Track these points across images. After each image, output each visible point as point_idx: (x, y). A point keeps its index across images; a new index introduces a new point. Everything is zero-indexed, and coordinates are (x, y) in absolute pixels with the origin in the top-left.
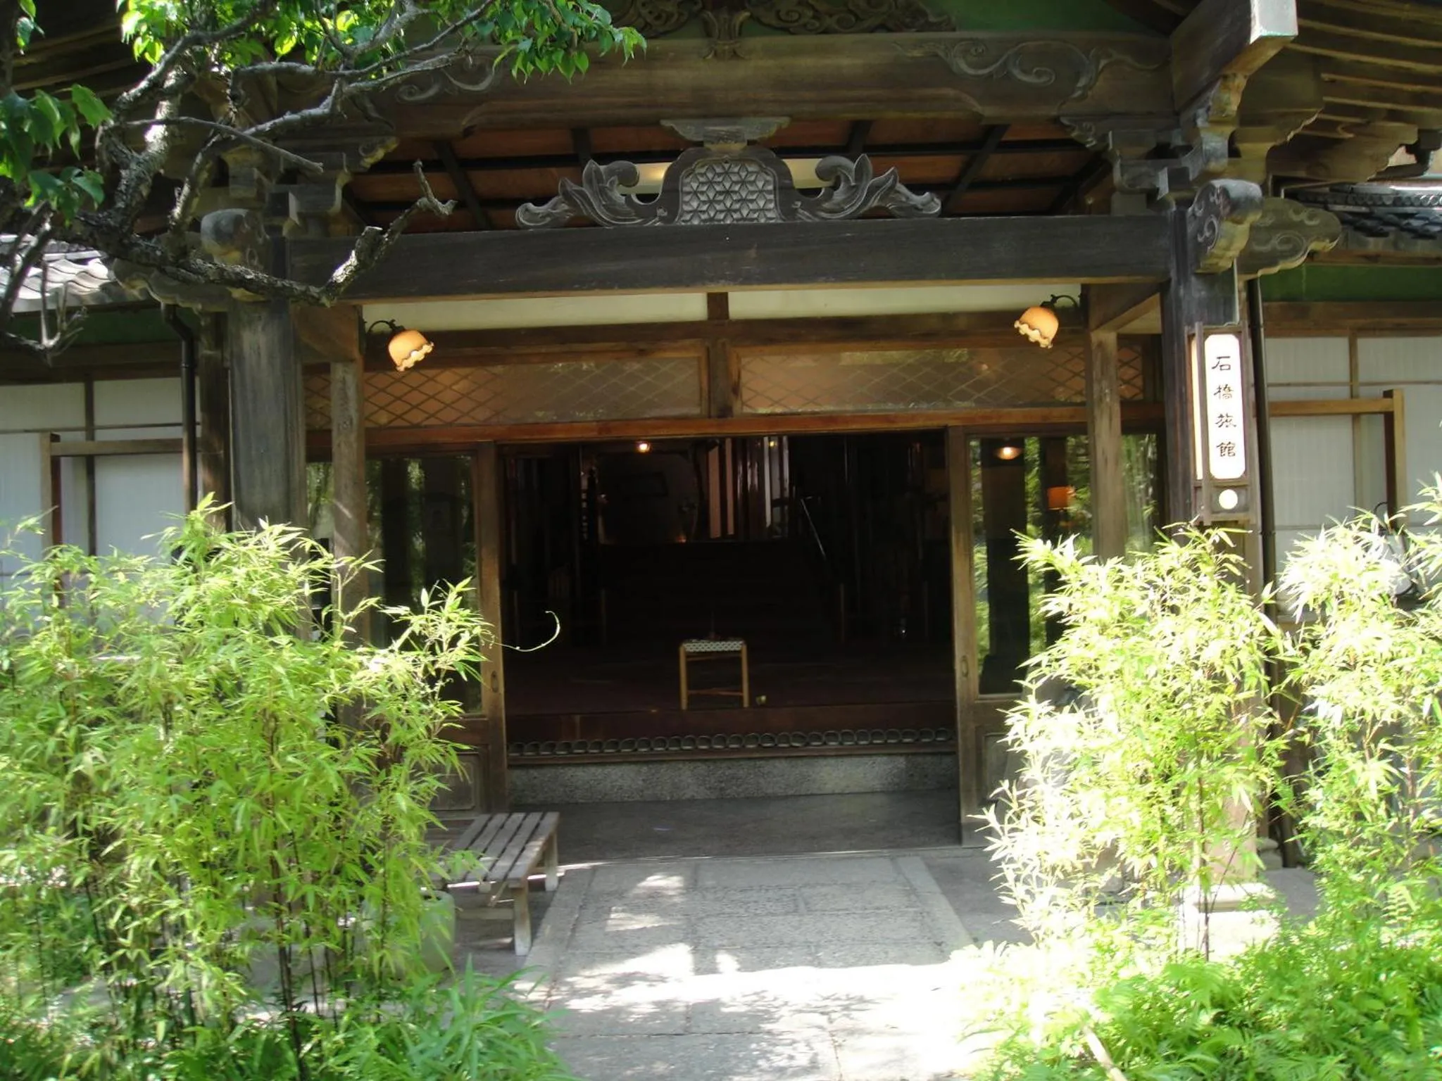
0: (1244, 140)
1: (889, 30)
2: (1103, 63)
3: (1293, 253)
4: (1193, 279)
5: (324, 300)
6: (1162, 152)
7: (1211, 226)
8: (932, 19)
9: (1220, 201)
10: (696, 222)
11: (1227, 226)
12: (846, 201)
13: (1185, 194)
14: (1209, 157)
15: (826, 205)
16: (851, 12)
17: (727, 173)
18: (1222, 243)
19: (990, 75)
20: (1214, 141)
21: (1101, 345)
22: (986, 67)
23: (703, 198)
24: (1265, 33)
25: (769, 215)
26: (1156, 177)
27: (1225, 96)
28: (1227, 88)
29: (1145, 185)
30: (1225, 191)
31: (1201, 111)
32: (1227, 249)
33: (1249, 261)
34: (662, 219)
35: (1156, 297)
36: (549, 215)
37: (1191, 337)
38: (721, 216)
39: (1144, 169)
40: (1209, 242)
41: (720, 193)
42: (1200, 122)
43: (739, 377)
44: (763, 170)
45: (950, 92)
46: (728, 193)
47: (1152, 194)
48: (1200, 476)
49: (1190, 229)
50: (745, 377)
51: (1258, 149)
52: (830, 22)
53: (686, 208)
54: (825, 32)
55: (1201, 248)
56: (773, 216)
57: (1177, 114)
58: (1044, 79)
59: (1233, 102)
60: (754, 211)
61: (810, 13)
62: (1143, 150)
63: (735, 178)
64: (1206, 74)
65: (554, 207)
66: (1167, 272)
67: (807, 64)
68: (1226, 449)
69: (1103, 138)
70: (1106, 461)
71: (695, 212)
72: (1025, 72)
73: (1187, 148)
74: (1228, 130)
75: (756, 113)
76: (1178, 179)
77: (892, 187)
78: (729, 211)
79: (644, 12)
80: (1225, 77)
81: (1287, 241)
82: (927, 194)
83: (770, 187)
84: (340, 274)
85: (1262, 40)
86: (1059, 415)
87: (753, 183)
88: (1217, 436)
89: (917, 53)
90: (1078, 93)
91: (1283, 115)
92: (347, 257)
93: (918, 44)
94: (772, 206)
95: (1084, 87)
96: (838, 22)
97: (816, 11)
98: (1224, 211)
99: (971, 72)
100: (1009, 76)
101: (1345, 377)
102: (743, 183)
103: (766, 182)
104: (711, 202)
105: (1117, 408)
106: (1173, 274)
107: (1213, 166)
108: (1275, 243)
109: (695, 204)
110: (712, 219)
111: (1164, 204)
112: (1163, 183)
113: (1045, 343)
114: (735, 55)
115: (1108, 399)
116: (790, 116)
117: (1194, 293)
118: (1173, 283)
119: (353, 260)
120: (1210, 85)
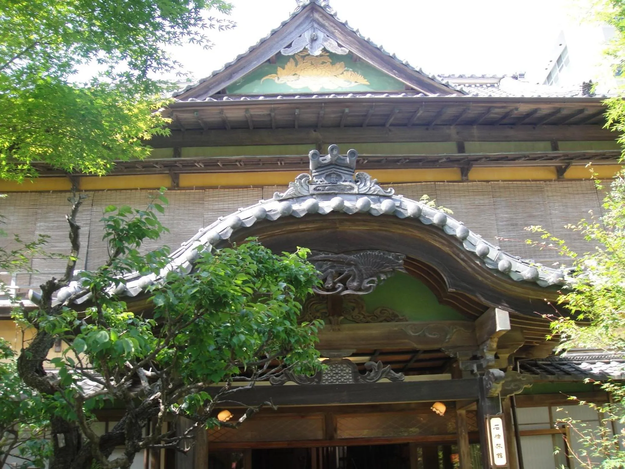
0: (500, 354)
1: (388, 321)
2: (455, 330)
3: (518, 389)
4: (486, 400)
5: (237, 427)
6: (475, 358)
7: (490, 384)
8: (401, 318)
9: (492, 377)
10: (327, 383)
11: (495, 384)
12: (374, 376)
13: (483, 372)
14: (488, 361)
15: (368, 378)
16: (375, 316)
17: (337, 367)
18: (494, 389)
19: (419, 336)
20: (490, 356)
21: (460, 415)
22: (417, 333)
23: (329, 375)
24: (501, 329)
25: (350, 381)
26: (473, 366)
27: (492, 344)
28: (493, 342)
29: (470, 369)
30: (493, 374)
31: (485, 347)
32: (496, 391)
33: (504, 393)
34: (316, 382)
35: (475, 403)
36: (280, 380)
37: (486, 418)
38: (335, 381)
39: (469, 364)
40: (490, 388)
41: (334, 374)
42: (485, 351)
43: (336, 425)
44: (348, 366)
45: (407, 341)
46: (337, 373)
47: (472, 371)
48: (492, 464)
49: (484, 383)
50: (338, 425)
51: (505, 356)
52: (369, 319)
53: (324, 378)
54: (367, 322)
55: (488, 390)
56: (351, 381)
57: (479, 346)
58: (436, 336)
59: (495, 345)
60: (345, 379)
61: (362, 316)
62: (468, 358)
63: (339, 369)
64: (486, 336)
65: (282, 378)
66: (478, 397)
67: (362, 333)
68: (500, 455)
69: (455, 354)
70: (464, 455)
71: (327, 380)
72: (430, 334)
73: (482, 357)
74: (494, 353)
75: (345, 348)
76: (480, 367)
77: (389, 372)
78: (337, 379)
79: (311, 316)
80: (491, 338)
81: (515, 385)
82: (400, 373)
83: (350, 372)
84: (241, 420)
85: (500, 331)
86: (448, 438)
87: (345, 370)
88: (496, 451)
89: (396, 329)
90: (447, 340)
91: (513, 345)
92: (243, 415)
93: (396, 326)
94: (351, 378)
95: (449, 339)
96: (371, 319)
97: (364, 315)
98: (493, 380)
99: (413, 334)
100: (425, 336)
101: (548, 420)
102: (342, 370)
103: (349, 370)
104: (332, 377)
105: (467, 436)
106: (480, 398)
107: (490, 364)
108: (512, 386)
109: (326, 377)
110: (332, 382)
111: (475, 375)
112: (475, 368)
113: (441, 414)
114: (339, 330)
115: (464, 433)
116: (356, 349)
117: (487, 404)
118: (480, 400)
119: (245, 416)
120: (487, 340)
